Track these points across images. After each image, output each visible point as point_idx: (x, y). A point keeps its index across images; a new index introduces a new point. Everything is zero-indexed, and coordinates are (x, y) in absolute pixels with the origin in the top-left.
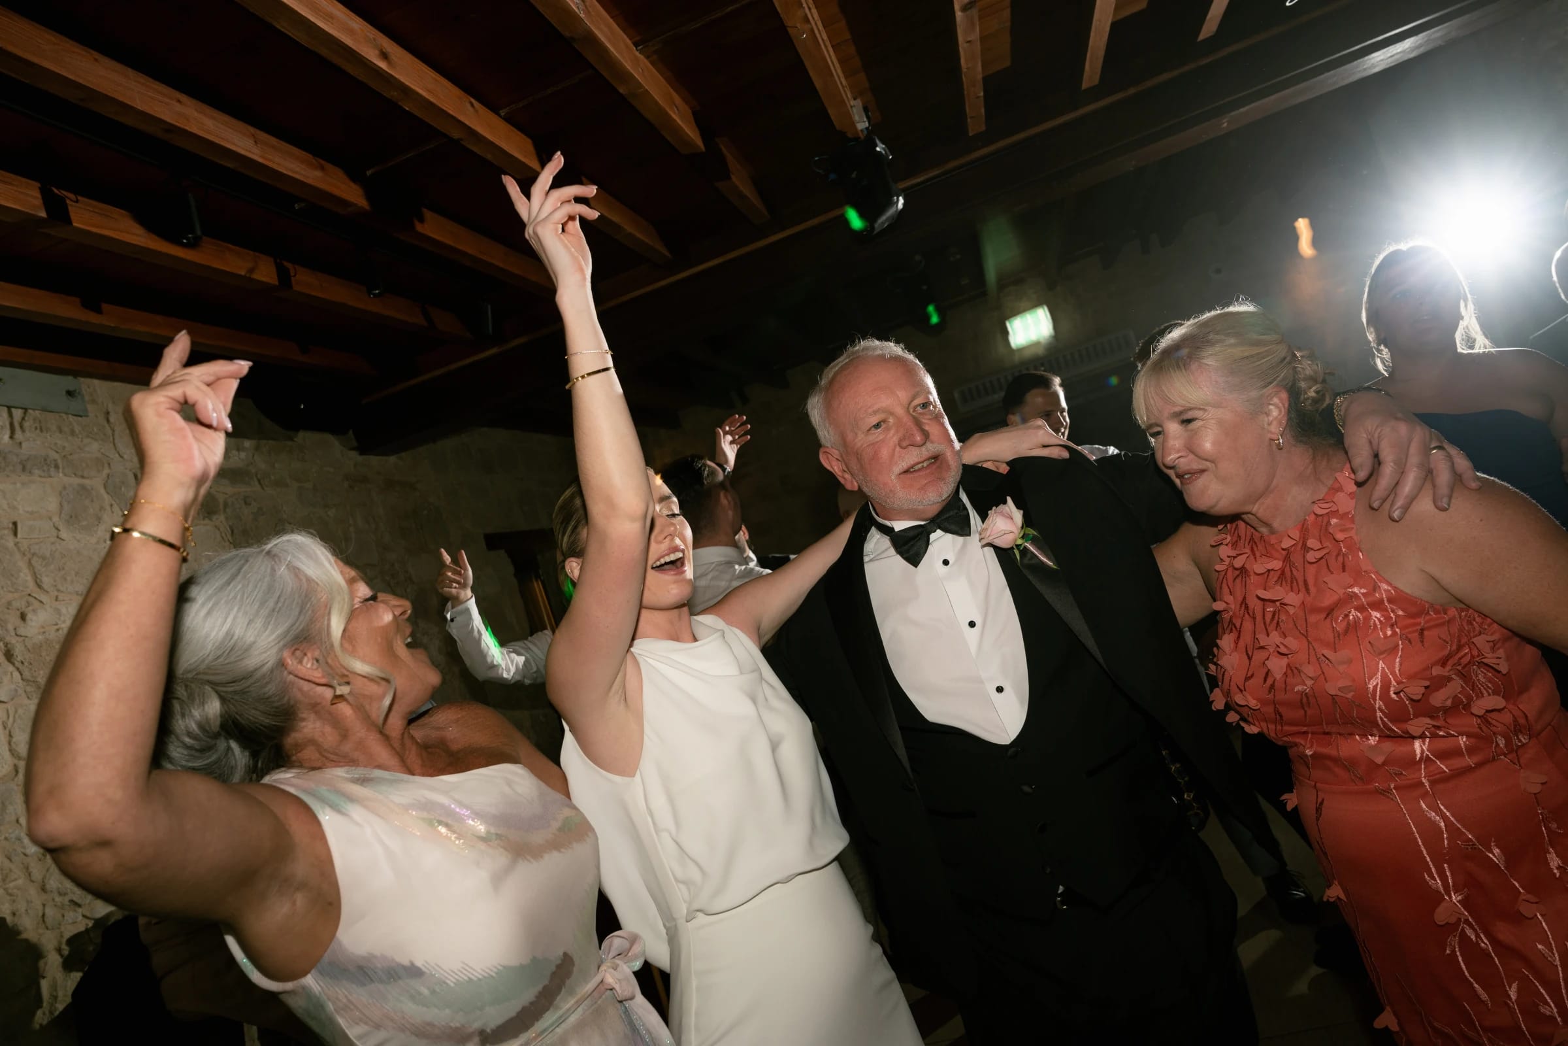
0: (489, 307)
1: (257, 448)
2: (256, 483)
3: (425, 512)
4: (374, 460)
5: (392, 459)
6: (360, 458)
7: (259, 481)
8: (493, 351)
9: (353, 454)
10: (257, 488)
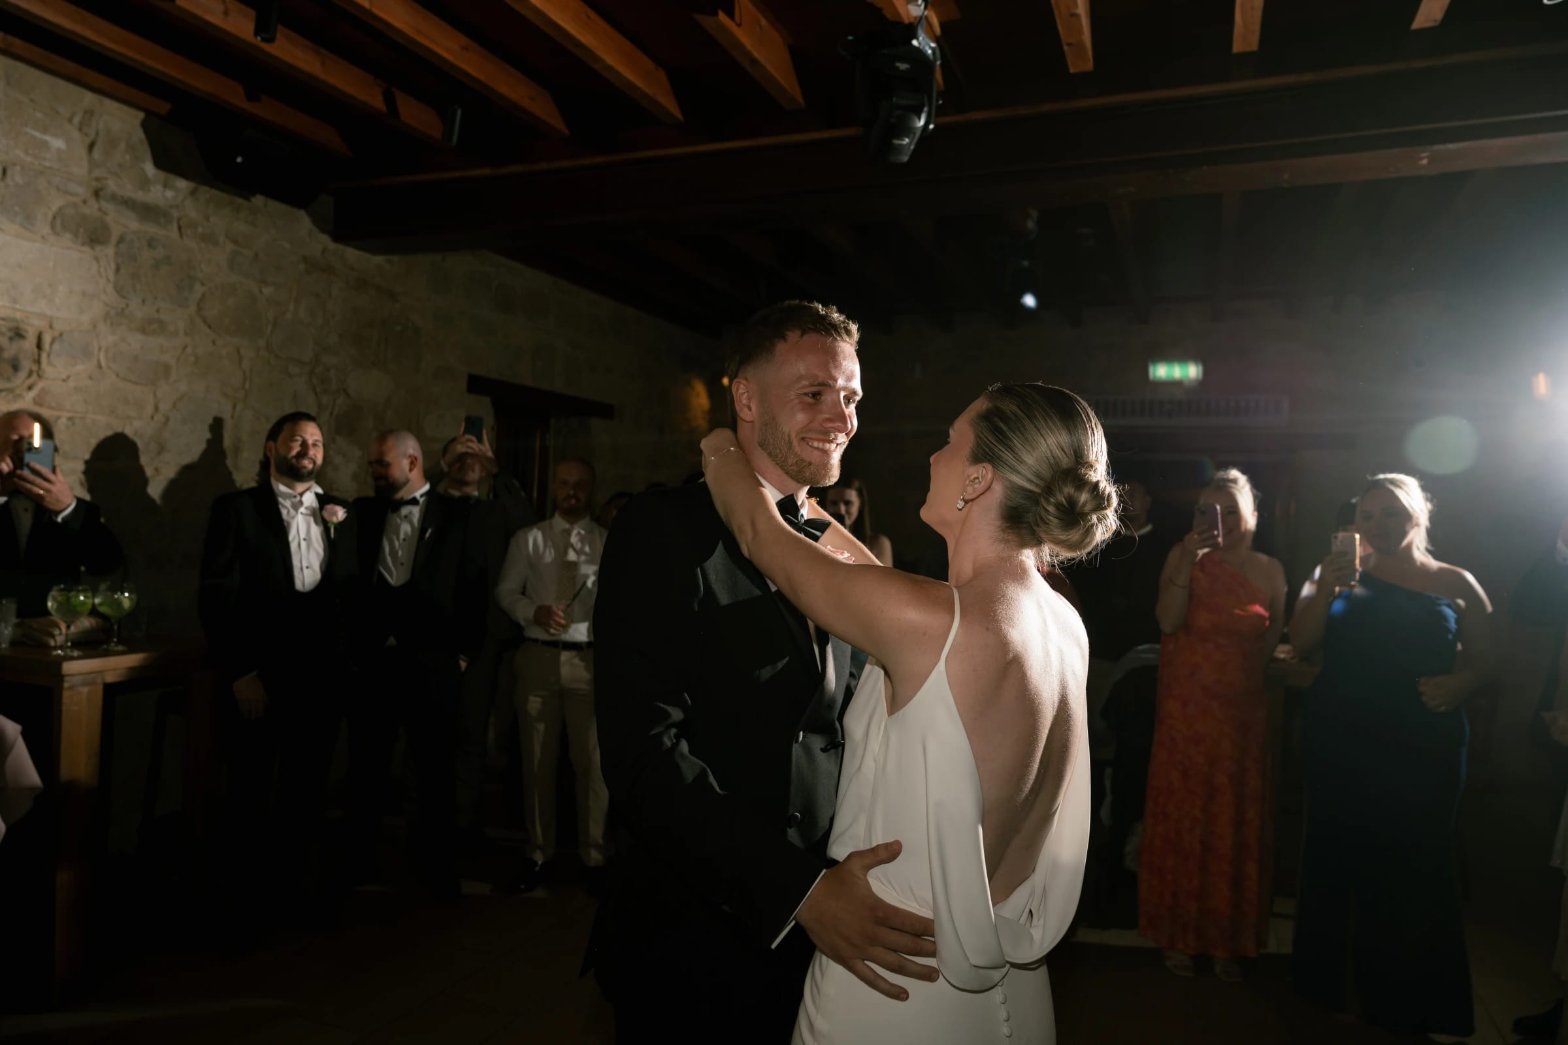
0: (459, 112)
1: (193, 193)
2: (175, 229)
3: (399, 328)
4: (352, 254)
5: (379, 259)
6: (332, 246)
7: (180, 228)
8: (486, 171)
9: (325, 239)
10: (174, 233)
